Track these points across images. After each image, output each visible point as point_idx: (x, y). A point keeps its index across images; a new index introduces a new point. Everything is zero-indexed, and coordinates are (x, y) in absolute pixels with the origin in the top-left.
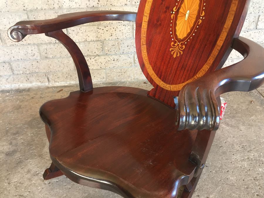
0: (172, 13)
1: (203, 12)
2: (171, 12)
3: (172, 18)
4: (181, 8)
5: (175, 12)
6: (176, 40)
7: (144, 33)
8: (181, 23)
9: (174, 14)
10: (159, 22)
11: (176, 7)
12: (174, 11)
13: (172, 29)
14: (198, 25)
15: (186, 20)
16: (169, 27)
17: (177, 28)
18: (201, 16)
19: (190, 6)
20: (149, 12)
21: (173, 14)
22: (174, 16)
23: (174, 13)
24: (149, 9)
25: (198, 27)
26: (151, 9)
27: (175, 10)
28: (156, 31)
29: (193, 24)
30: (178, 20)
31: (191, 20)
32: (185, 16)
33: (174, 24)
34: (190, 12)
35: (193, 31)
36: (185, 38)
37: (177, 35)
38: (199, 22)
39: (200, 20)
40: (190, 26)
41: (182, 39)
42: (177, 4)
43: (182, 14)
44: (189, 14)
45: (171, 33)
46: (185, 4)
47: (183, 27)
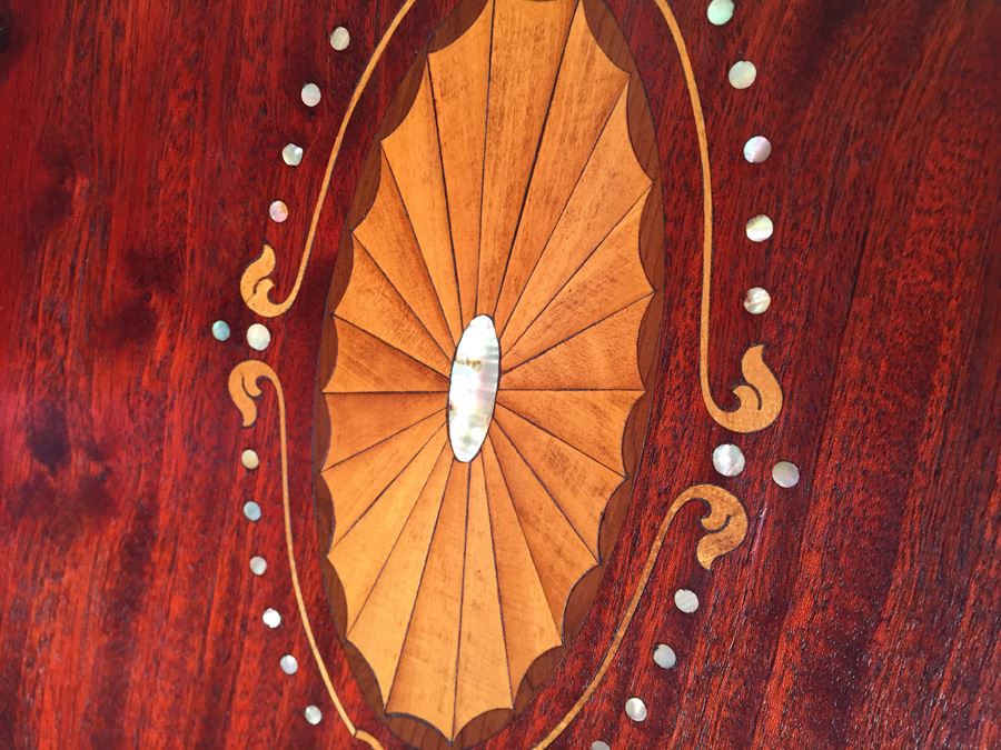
0: (239, 335)
1: (753, 362)
2: (220, 330)
3: (249, 417)
4: (360, 273)
5: (268, 323)
6: (363, 736)
8: (402, 496)
9: (263, 356)
10: (78, 459)
11: (268, 258)
12: (254, 318)
13: (278, 569)
14: (696, 579)
15: (465, 454)
16: (227, 540)
17: (350, 562)
18: (729, 437)
19: (491, 252)
21: (250, 353)
22: (262, 382)
23: (258, 336)
25: (686, 601)
27: (275, 296)
28: (58, 575)
29: (592, 532)
30: (335, 453)
31: (542, 468)
32: (439, 404)
33: (291, 504)
34: (508, 338)
35: (614, 648)
36: (500, 722)
37: (358, 661)
38: (704, 532)
39: (706, 491)
40: (547, 555)
41: (447, 732)
42: (278, 211)
43: (384, 365)
44: (501, 372)
45: (272, 618)
46: (405, 216)
47: (434, 556)
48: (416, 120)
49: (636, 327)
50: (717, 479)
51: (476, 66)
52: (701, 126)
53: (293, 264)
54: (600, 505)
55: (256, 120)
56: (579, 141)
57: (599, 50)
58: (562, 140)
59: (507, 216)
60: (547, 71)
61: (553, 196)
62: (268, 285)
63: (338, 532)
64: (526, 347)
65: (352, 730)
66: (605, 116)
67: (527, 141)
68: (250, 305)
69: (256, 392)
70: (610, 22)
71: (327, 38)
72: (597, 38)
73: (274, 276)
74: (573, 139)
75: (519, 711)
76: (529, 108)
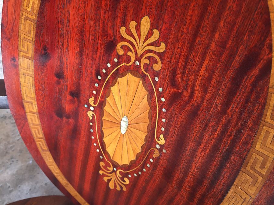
0: (89, 107)
1: (162, 137)
2: (86, 106)
3: (91, 118)
4: (107, 105)
5: (94, 107)
6: (108, 162)
7: (39, 132)
8: (114, 135)
9: (93, 111)
11: (93, 98)
13: (96, 139)
14: (153, 159)
15: (123, 133)
18: (158, 144)
19: (127, 109)
20: (33, 95)
21: (91, 110)
22: (93, 114)
23: (92, 108)
24: (32, 89)
25: (151, 160)
26: (36, 90)
27: (95, 103)
29: (140, 148)
31: (134, 138)
32: (119, 125)
33: (98, 131)
34: (129, 120)
35: (142, 162)
36: (127, 166)
37: (108, 153)
38: (154, 154)
39: (155, 149)
40: (134, 149)
41: (120, 165)
42: (95, 92)
43: (111, 118)
44: (128, 124)
45: (95, 144)
46: (114, 99)
47: (118, 144)
48: (116, 86)
49: (147, 126)
50: (156, 148)
51: (126, 82)
52: (157, 104)
53: (97, 100)
54: (141, 145)
55: (91, 78)
56: (140, 98)
57: (143, 88)
58: (138, 97)
59: (130, 104)
60: (136, 87)
61: (136, 104)
62: (93, 102)
63: (104, 137)
64: (132, 122)
65: (107, 160)
66: (144, 97)
67: (133, 96)
68: (90, 104)
69: (92, 116)
70: (145, 84)
71: (102, 70)
72: (143, 85)
73: (94, 101)
74: (139, 98)
75: (130, 165)
76: (133, 91)
